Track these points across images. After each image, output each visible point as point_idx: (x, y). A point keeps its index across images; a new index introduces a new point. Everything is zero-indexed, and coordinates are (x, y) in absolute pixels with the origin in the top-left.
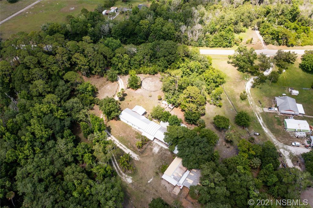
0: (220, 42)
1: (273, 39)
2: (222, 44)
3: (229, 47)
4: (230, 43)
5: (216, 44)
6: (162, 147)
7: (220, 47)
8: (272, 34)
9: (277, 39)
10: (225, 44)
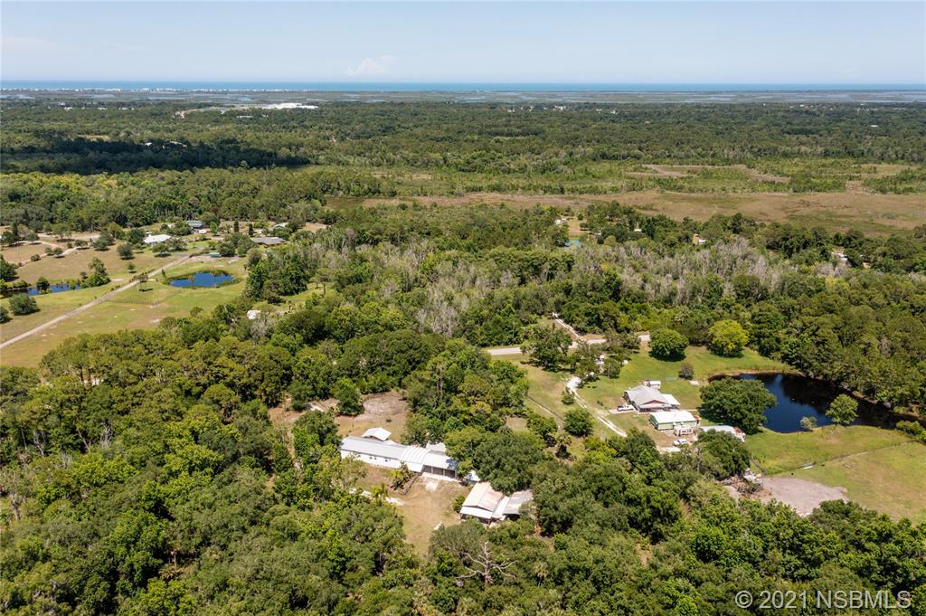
0: (497, 334)
1: (590, 323)
2: (502, 337)
3: (515, 343)
4: (516, 335)
5: (491, 340)
6: (442, 481)
7: (499, 344)
8: (587, 314)
9: (599, 322)
10: (507, 337)
